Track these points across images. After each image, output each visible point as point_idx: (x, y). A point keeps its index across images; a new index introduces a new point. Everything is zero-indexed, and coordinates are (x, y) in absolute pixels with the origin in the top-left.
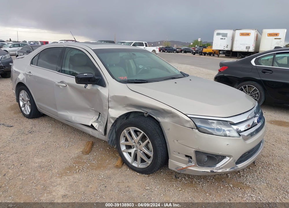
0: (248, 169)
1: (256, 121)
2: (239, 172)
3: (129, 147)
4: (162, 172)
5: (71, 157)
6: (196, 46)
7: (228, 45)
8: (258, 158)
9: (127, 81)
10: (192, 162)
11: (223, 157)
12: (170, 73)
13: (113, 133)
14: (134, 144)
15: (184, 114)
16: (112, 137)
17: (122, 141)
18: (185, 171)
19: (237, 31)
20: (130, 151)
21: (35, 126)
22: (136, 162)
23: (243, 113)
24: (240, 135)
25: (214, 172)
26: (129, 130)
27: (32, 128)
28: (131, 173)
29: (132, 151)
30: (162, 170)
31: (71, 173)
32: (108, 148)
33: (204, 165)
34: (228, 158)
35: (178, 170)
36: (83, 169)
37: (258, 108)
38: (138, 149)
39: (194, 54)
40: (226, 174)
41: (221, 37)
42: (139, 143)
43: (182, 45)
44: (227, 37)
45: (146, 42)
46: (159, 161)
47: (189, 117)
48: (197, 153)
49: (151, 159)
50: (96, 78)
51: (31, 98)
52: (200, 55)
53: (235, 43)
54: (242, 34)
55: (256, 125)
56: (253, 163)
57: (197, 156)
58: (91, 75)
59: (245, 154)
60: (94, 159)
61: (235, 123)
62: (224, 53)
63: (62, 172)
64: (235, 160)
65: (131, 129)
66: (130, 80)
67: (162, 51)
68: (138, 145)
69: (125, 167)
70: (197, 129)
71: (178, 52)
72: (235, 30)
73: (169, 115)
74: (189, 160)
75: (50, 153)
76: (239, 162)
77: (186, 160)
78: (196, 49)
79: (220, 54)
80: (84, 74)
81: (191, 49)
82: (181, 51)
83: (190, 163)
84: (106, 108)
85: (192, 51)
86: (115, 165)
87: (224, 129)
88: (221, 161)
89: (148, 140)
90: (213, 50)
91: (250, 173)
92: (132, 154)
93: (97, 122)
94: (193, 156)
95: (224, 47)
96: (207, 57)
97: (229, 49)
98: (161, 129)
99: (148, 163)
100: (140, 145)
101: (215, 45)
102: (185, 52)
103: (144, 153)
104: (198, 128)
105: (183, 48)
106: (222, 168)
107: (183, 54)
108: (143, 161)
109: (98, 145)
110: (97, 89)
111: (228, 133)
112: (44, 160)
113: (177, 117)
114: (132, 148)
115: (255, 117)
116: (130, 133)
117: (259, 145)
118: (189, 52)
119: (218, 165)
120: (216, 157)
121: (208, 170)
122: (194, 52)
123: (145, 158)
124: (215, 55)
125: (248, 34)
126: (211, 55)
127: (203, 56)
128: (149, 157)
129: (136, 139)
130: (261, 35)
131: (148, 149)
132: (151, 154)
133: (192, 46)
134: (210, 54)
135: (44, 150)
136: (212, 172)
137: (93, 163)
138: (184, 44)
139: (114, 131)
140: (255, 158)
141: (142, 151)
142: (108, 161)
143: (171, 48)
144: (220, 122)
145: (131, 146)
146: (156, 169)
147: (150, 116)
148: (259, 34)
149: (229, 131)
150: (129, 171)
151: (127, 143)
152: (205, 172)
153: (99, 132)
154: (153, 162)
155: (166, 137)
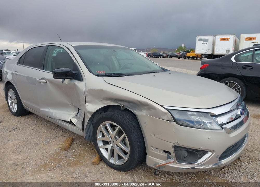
0: (233, 165)
1: (239, 113)
2: (223, 168)
3: (106, 143)
4: (141, 168)
5: (49, 154)
6: (181, 51)
7: (209, 50)
8: (243, 153)
9: (105, 75)
10: (171, 158)
11: (205, 152)
12: (151, 68)
13: (90, 128)
14: (111, 139)
15: (161, 106)
16: (89, 132)
17: (99, 137)
18: (164, 167)
19: (217, 37)
20: (107, 146)
21: (20, 123)
22: (113, 158)
23: (225, 104)
24: (222, 128)
25: (195, 169)
26: (105, 125)
27: (17, 125)
28: (108, 170)
29: (109, 147)
30: (141, 167)
31: (45, 170)
32: (88, 144)
33: (184, 161)
34: (210, 154)
35: (156, 167)
36: (59, 166)
37: (241, 100)
38: (115, 145)
39: (179, 58)
40: (210, 171)
41: (202, 42)
42: (115, 138)
43: (168, 51)
44: (208, 42)
45: (135, 49)
46: (136, 156)
47: (166, 109)
48: (176, 148)
49: (128, 155)
50: (74, 72)
51: (17, 96)
52: (184, 59)
53: (216, 47)
54: (221, 39)
55: (240, 117)
56: (238, 158)
57: (176, 151)
58: (68, 70)
59: (228, 148)
60: (72, 156)
61: (217, 114)
62: (206, 57)
63: (36, 169)
64: (218, 156)
65: (108, 124)
66: (109, 74)
67: (149, 57)
68: (115, 141)
69: (102, 164)
70: (174, 122)
71: (164, 57)
72: (215, 36)
73: (146, 107)
74: (168, 156)
75: (29, 150)
76: (223, 157)
77: (165, 155)
78: (181, 54)
79: (202, 58)
80: (61, 69)
81: (176, 54)
82: (167, 56)
83: (169, 160)
84: (83, 103)
85: (177, 55)
86: (92, 162)
87: (205, 121)
88: (202, 157)
89: (124, 135)
90: (196, 54)
91: (235, 169)
92: (109, 150)
93: (76, 118)
94: (172, 151)
95: (206, 51)
96: (190, 60)
97: (210, 52)
98: (138, 122)
99: (125, 160)
100: (117, 140)
101: (198, 49)
102: (171, 57)
103: (121, 148)
104: (175, 120)
105: (168, 53)
106: (204, 164)
107: (169, 59)
108: (120, 157)
109: (78, 142)
110: (75, 83)
111: (209, 126)
112: (20, 158)
113: (153, 109)
114: (109, 144)
115: (238, 108)
116: (106, 128)
117: (243, 139)
118: (175, 56)
119: (199, 161)
120: (196, 152)
121: (189, 166)
122: (179, 57)
123: (122, 155)
124: (198, 59)
125: (227, 39)
126: (195, 59)
127: (187, 60)
128: (125, 153)
129: (112, 134)
130: (239, 40)
131: (125, 144)
132: (128, 150)
133: (177, 51)
134: (193, 58)
135: (23, 146)
136: (193, 168)
137: (70, 160)
138: (170, 50)
139: (92, 126)
140: (241, 152)
141: (118, 146)
142: (86, 157)
143: (158, 53)
144: (200, 113)
145: (108, 141)
146: (133, 166)
147: (126, 110)
148: (237, 39)
149: (210, 123)
150: (106, 169)
151: (104, 139)
152: (185, 168)
153: (78, 127)
154: (129, 159)
155: (143, 131)
